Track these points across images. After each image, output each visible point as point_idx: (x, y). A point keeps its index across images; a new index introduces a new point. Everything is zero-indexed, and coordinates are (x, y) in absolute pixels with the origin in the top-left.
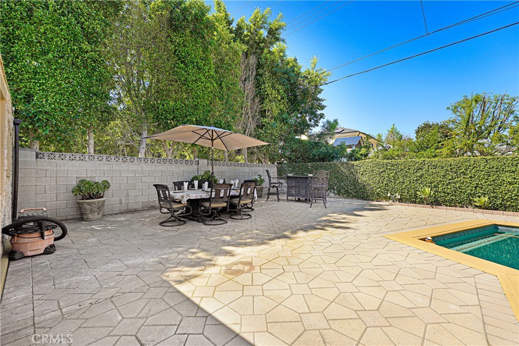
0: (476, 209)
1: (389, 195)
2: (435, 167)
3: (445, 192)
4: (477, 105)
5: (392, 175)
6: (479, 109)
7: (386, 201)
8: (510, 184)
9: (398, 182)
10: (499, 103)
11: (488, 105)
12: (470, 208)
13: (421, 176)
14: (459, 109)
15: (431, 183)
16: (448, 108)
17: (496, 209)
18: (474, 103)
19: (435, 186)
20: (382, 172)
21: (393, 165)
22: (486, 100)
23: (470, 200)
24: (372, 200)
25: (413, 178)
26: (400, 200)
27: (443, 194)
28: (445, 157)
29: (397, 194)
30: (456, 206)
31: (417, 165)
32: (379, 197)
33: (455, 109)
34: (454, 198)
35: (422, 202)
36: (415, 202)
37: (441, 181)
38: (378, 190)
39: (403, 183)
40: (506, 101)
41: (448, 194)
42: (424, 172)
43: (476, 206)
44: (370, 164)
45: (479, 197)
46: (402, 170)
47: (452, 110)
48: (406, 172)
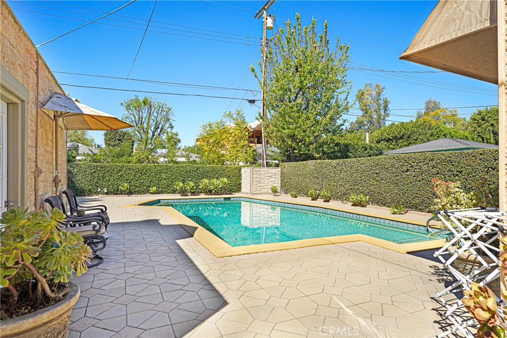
0: (151, 195)
1: (99, 190)
2: (130, 169)
3: (135, 186)
4: (146, 107)
5: (101, 175)
6: (146, 111)
7: (96, 195)
8: (165, 179)
9: (105, 180)
10: (160, 110)
11: (153, 109)
12: (148, 194)
13: (121, 176)
14: (131, 107)
15: (127, 180)
16: (122, 104)
17: (159, 194)
18: (143, 104)
19: (130, 182)
20: (93, 172)
21: (102, 167)
22: (152, 104)
23: (148, 190)
24: (85, 196)
25: (116, 176)
26: (107, 194)
27: (134, 187)
28: (135, 163)
29: (105, 189)
30: (141, 194)
31: (119, 168)
32: (90, 193)
33: (128, 107)
34: (140, 189)
35: (122, 193)
36: (117, 194)
37: (133, 179)
38: (90, 187)
39: (109, 180)
40: (165, 109)
41: (137, 187)
42: (123, 173)
43: (151, 193)
44: (83, 166)
45: (152, 187)
46: (108, 171)
47: (126, 106)
48: (112, 173)
